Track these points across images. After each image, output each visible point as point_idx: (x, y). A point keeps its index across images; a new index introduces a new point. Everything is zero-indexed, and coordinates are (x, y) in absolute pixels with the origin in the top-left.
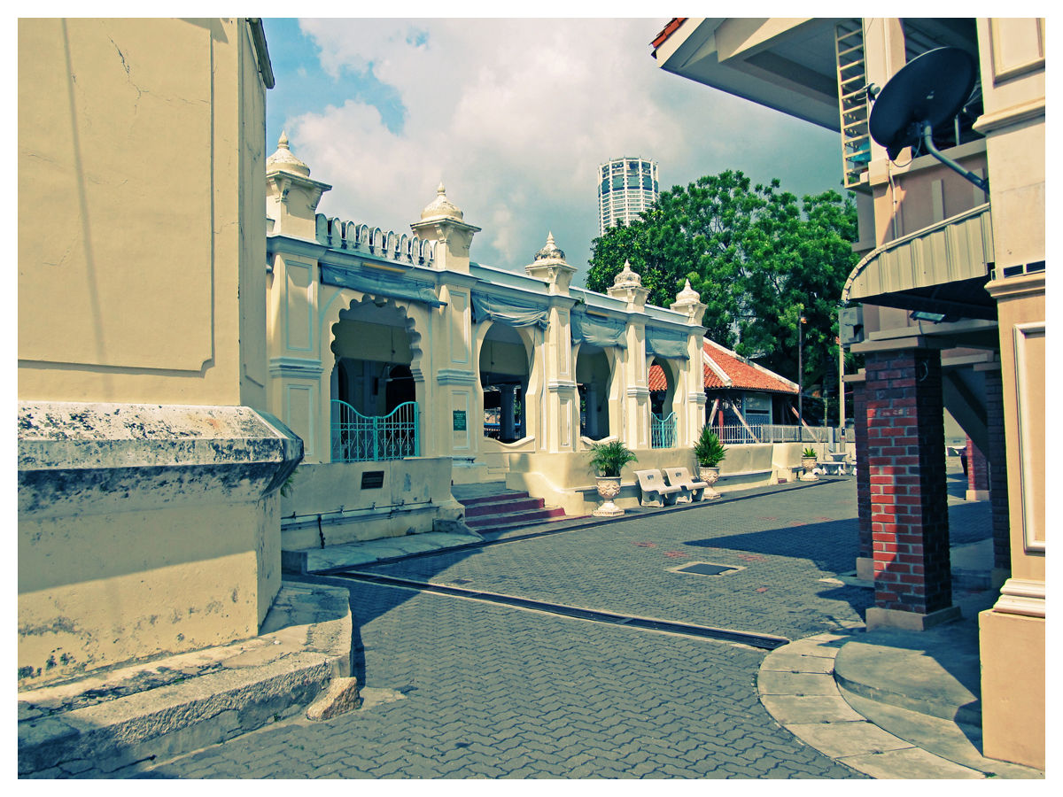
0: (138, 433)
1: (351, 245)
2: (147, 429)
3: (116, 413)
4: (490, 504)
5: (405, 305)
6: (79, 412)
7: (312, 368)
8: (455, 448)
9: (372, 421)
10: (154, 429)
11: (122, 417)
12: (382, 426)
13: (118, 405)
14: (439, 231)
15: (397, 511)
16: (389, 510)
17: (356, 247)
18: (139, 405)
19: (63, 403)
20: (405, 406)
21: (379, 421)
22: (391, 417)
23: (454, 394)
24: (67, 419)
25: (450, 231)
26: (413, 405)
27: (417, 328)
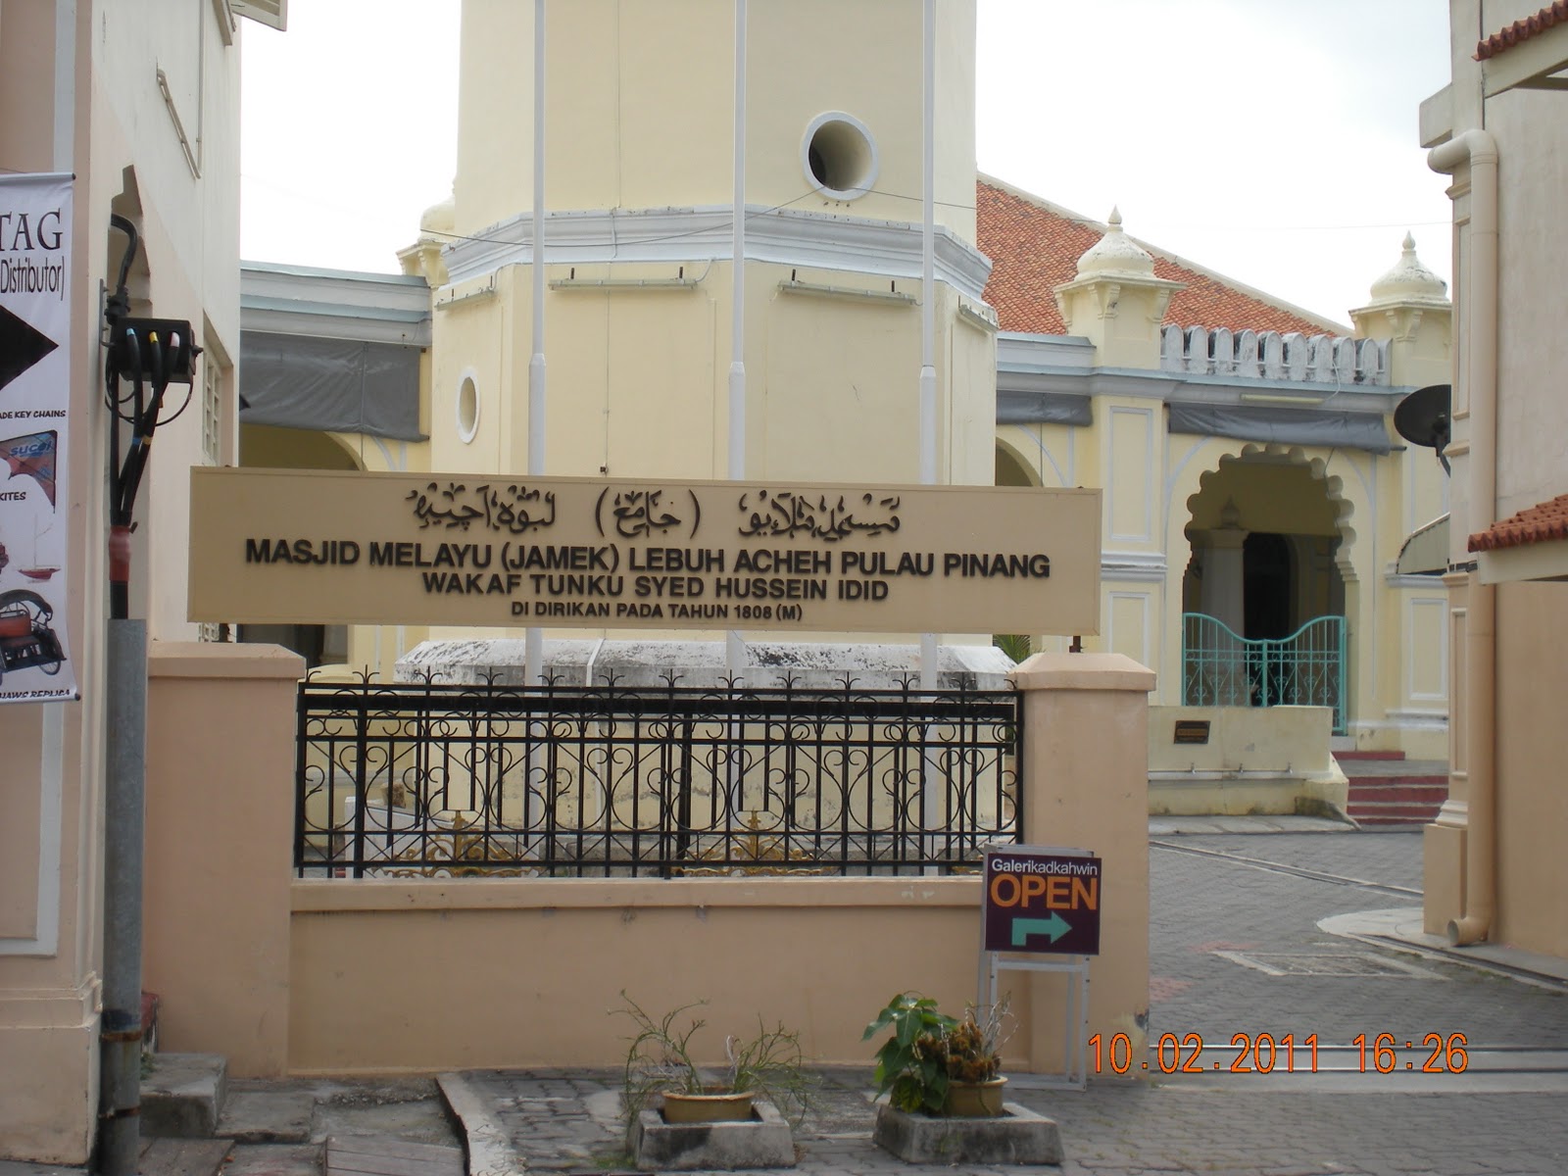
0: (863, 665)
1: (1225, 366)
2: (869, 662)
3: (849, 651)
4: (1416, 786)
5: (1323, 456)
6: (826, 650)
7: (1149, 567)
8: (1415, 696)
9: (1260, 647)
10: (874, 663)
11: (852, 655)
12: (1277, 656)
13: (851, 646)
14: (1394, 321)
15: (1232, 778)
16: (1218, 776)
17: (1234, 369)
18: (864, 645)
19: (815, 644)
20: (1322, 623)
21: (1270, 647)
22: (1293, 642)
23: (1414, 603)
24: (818, 655)
25: (1413, 321)
26: (1337, 622)
27: (1345, 494)
